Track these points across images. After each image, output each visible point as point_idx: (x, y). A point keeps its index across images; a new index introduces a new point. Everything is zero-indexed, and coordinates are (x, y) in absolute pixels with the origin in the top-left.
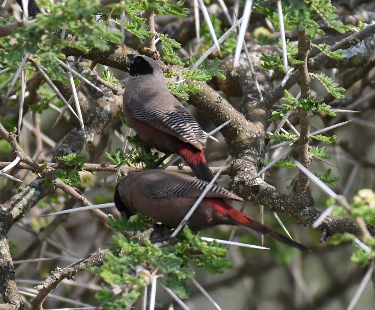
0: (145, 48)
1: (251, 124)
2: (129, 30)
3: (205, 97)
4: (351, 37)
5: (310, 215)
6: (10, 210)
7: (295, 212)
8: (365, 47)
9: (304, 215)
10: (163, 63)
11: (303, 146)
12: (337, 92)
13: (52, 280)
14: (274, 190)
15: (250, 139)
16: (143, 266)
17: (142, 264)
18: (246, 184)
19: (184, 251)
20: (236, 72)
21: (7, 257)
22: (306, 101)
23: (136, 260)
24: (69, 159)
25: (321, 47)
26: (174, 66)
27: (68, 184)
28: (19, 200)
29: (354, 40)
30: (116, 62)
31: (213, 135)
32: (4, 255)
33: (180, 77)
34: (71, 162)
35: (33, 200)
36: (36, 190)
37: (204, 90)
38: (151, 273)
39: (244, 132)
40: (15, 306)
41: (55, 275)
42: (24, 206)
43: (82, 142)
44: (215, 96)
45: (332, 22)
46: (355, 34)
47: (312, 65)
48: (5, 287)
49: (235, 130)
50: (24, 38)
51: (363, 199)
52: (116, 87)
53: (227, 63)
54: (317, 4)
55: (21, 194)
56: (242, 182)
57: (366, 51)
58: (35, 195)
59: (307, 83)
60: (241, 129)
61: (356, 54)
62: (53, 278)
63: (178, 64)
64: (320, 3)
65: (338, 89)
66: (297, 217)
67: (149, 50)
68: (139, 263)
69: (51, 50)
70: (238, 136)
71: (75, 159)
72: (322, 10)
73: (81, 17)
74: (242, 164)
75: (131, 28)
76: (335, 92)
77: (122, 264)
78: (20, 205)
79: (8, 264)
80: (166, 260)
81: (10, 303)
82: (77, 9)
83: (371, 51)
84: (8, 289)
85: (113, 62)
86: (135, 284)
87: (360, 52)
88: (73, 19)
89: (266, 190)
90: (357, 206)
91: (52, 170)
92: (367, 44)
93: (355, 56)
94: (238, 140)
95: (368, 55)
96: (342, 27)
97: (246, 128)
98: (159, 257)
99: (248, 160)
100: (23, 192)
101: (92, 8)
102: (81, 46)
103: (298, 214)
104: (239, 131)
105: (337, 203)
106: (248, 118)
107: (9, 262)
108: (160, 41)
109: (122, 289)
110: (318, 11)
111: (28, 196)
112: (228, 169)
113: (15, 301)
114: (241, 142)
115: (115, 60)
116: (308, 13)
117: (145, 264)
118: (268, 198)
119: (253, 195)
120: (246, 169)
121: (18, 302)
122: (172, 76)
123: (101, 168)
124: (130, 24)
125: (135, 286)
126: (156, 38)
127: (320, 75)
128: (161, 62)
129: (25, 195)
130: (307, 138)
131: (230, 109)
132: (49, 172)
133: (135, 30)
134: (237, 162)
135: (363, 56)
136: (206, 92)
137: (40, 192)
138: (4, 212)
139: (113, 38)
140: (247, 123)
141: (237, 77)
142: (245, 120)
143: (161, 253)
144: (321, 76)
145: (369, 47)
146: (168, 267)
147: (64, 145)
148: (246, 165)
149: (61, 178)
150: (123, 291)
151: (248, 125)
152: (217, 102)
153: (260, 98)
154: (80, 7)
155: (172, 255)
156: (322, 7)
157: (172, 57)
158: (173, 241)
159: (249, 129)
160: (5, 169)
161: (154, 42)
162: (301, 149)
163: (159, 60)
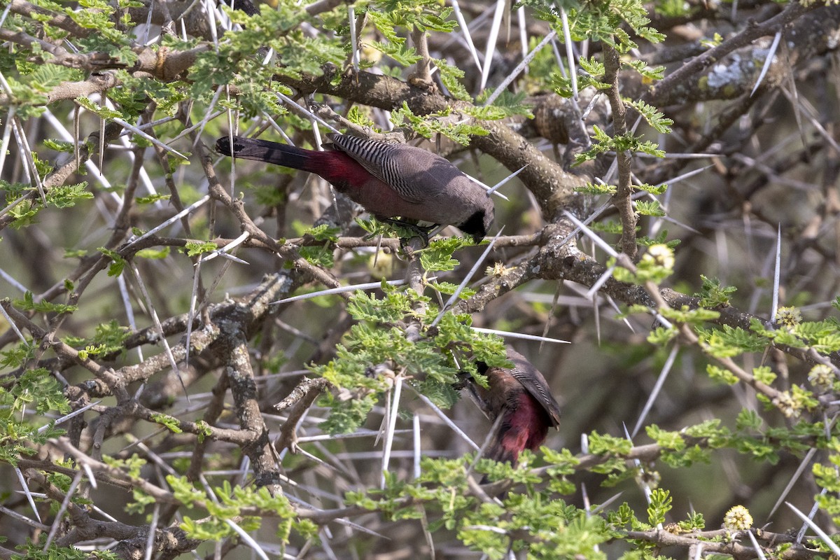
0: (417, 80)
1: (571, 177)
2: (390, 55)
3: (504, 142)
4: (704, 56)
6: (250, 306)
7: (620, 290)
8: (740, 71)
9: (632, 294)
10: (442, 98)
11: (623, 200)
12: (661, 124)
13: (297, 394)
14: (592, 262)
15: (568, 197)
16: (388, 364)
17: (387, 362)
18: (557, 255)
19: (446, 344)
20: (561, 110)
21: (245, 368)
22: (620, 138)
23: (379, 357)
24: (319, 233)
25: (635, 65)
26: (458, 102)
27: (316, 265)
28: (263, 292)
29: (708, 59)
30: (378, 100)
31: (498, 190)
32: (241, 366)
33: (464, 115)
34: (321, 236)
35: (283, 291)
36: (287, 278)
37: (501, 133)
38: (396, 374)
39: (561, 187)
40: (255, 434)
41: (302, 388)
42: (269, 300)
43: (349, 212)
44: (518, 140)
45: (642, 30)
46: (709, 51)
47: (653, 94)
48: (243, 409)
49: (548, 185)
50: (211, 65)
51: (655, 257)
52: (367, 131)
53: (549, 99)
54: (620, 6)
55: (266, 284)
56: (551, 254)
57: (742, 77)
58: (285, 284)
59: (621, 114)
60: (556, 183)
61: (728, 81)
62: (299, 392)
63: (464, 99)
64: (624, 4)
65: (664, 121)
66: (623, 296)
67: (422, 82)
68: (383, 360)
69: (252, 80)
70: (552, 193)
71: (325, 232)
72: (628, 14)
73: (285, 33)
74: (555, 231)
75: (391, 52)
76: (659, 126)
77: (359, 362)
78: (265, 298)
79: (247, 378)
80: (420, 356)
81: (248, 429)
82: (275, 21)
83: (749, 76)
84: (247, 411)
85: (373, 99)
86: (371, 387)
87: (734, 78)
88: (273, 36)
89: (583, 262)
90: (645, 267)
91: (293, 248)
92: (743, 67)
93: (726, 85)
94: (552, 198)
95: (745, 82)
97: (563, 183)
98: (410, 353)
99: (565, 224)
100: (270, 282)
101: (294, 19)
102: (293, 72)
103: (625, 293)
104: (553, 187)
105: (619, 264)
106: (567, 169)
107: (248, 376)
108: (438, 71)
109: (352, 394)
110: (622, 15)
111: (276, 287)
112: (537, 238)
113: (256, 427)
114: (556, 202)
115: (375, 97)
116: (606, 18)
117: (390, 363)
118: (585, 274)
119: (566, 271)
120: (558, 237)
121: (259, 428)
122: (449, 115)
123: (362, 242)
124: (391, 46)
125: (373, 391)
126: (432, 66)
127: (637, 102)
128: (440, 97)
129: (271, 285)
130: (628, 189)
131: (539, 158)
132: (289, 250)
133: (398, 54)
134: (550, 228)
135: (738, 83)
136: (504, 136)
137: (292, 281)
138: (242, 308)
139: (332, 60)
140: (564, 176)
141: (563, 117)
142: (562, 171)
143: (414, 347)
144: (639, 104)
145: (746, 70)
146: (421, 366)
147: (325, 216)
148: (561, 231)
149: (306, 257)
150: (355, 397)
151: (566, 179)
152: (521, 149)
153: (587, 143)
154: (278, 18)
155: (429, 351)
156: (627, 10)
157: (455, 90)
158: (433, 332)
159: (567, 184)
160: (226, 248)
161: (430, 72)
162: (622, 203)
163: (437, 95)
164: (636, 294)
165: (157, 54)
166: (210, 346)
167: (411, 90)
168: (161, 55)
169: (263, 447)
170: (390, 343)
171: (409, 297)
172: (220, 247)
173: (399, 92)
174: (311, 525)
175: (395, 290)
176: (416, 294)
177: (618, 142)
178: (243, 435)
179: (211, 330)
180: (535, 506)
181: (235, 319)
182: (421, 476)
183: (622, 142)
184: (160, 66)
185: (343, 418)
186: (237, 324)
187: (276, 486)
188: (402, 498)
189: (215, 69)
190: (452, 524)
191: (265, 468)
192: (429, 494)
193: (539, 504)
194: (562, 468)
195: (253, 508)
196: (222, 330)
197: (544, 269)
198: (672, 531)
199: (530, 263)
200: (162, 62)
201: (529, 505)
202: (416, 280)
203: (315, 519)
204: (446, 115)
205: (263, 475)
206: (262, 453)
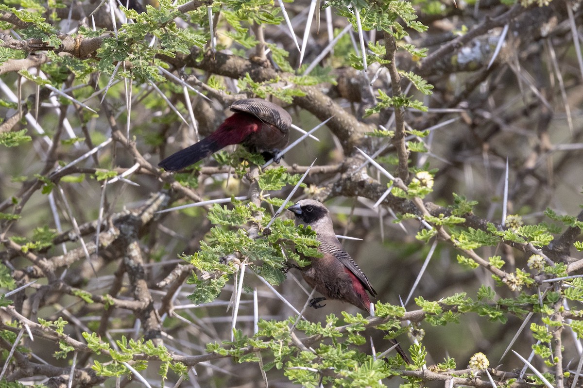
0: (256, 58)
1: (363, 125)
2: (237, 41)
3: (316, 101)
4: (455, 41)
5: (411, 206)
6: (140, 215)
7: (397, 203)
8: (480, 52)
9: (405, 206)
10: (273, 71)
11: (399, 141)
12: (425, 88)
13: (173, 276)
14: (378, 184)
15: (361, 139)
16: (236, 255)
17: (235, 253)
18: (353, 180)
19: (276, 241)
20: (356, 79)
21: (137, 258)
22: (397, 98)
23: (229, 250)
25: (407, 47)
26: (284, 74)
27: (186, 187)
28: (149, 206)
29: (458, 44)
30: (228, 72)
31: (312, 134)
32: (134, 257)
33: (288, 83)
35: (163, 205)
36: (166, 195)
37: (314, 95)
38: (241, 261)
39: (356, 133)
40: (144, 304)
41: (176, 272)
42: (154, 211)
44: (326, 100)
45: (411, 23)
46: (458, 38)
47: (420, 68)
48: (136, 286)
49: (347, 131)
50: (112, 47)
51: (421, 180)
52: (221, 93)
53: (348, 71)
54: (397, 6)
55: (151, 200)
56: (349, 179)
57: (481, 56)
58: (165, 200)
59: (397, 82)
60: (352, 130)
63: (288, 71)
64: (399, 5)
65: (427, 86)
66: (399, 208)
67: (259, 60)
68: (232, 252)
69: (141, 58)
70: (350, 137)
72: (402, 12)
73: (164, 25)
74: (352, 163)
75: (238, 39)
76: (423, 89)
77: (216, 253)
78: (151, 210)
80: (258, 249)
81: (139, 300)
82: (156, 17)
83: (486, 55)
84: (138, 288)
86: (224, 270)
87: (476, 57)
89: (371, 184)
90: (413, 187)
91: (170, 175)
92: (483, 49)
94: (350, 140)
96: (420, 27)
97: (357, 129)
98: (251, 247)
99: (359, 158)
100: (154, 198)
101: (170, 15)
102: (170, 53)
103: (400, 206)
104: (351, 132)
105: (396, 185)
106: (361, 120)
107: (139, 264)
108: (271, 52)
109: (211, 275)
110: (398, 13)
111: (159, 202)
113: (145, 299)
114: (353, 142)
115: (227, 69)
116: (386, 15)
117: (237, 253)
118: (373, 192)
119: (360, 190)
120: (354, 167)
121: (147, 300)
123: (218, 170)
124: (238, 35)
125: (225, 273)
126: (266, 48)
127: (409, 73)
129: (155, 201)
130: (402, 133)
132: (167, 176)
133: (243, 40)
134: (348, 161)
137: (170, 198)
138: (135, 217)
139: (196, 44)
140: (358, 124)
141: (357, 84)
142: (356, 121)
143: (253, 243)
144: (410, 75)
145: (484, 52)
146: (259, 256)
148: (356, 163)
149: (179, 181)
150: (213, 277)
151: (360, 126)
152: (329, 106)
153: (374, 102)
154: (159, 14)
155: (264, 246)
156: (401, 9)
157: (282, 65)
158: (267, 232)
159: (360, 130)
160: (124, 175)
161: (265, 53)
162: (398, 143)
163: (270, 69)
164: (408, 206)
165: (75, 40)
166: (114, 243)
167: (252, 65)
168: (78, 40)
169: (149, 313)
170: (237, 240)
171: (250, 208)
172: (120, 174)
173: (243, 67)
174: (183, 366)
175: (240, 203)
176: (255, 206)
177: (395, 101)
178: (135, 304)
179: (113, 232)
180: (338, 353)
181: (130, 224)
182: (259, 333)
183: (398, 101)
184: (77, 48)
185: (204, 292)
186: (131, 228)
187: (159, 340)
188: (246, 347)
189: (115, 50)
190: (280, 365)
191: (151, 327)
192: (265, 345)
193: (341, 352)
194: (357, 327)
195: (142, 355)
196: (121, 232)
197: (344, 189)
198: (433, 371)
199: (334, 185)
200: (78, 45)
201: (333, 352)
202: (255, 196)
203: (185, 362)
204: (276, 82)
205: (150, 332)
206: (149, 317)
